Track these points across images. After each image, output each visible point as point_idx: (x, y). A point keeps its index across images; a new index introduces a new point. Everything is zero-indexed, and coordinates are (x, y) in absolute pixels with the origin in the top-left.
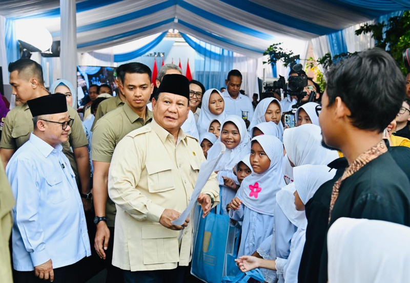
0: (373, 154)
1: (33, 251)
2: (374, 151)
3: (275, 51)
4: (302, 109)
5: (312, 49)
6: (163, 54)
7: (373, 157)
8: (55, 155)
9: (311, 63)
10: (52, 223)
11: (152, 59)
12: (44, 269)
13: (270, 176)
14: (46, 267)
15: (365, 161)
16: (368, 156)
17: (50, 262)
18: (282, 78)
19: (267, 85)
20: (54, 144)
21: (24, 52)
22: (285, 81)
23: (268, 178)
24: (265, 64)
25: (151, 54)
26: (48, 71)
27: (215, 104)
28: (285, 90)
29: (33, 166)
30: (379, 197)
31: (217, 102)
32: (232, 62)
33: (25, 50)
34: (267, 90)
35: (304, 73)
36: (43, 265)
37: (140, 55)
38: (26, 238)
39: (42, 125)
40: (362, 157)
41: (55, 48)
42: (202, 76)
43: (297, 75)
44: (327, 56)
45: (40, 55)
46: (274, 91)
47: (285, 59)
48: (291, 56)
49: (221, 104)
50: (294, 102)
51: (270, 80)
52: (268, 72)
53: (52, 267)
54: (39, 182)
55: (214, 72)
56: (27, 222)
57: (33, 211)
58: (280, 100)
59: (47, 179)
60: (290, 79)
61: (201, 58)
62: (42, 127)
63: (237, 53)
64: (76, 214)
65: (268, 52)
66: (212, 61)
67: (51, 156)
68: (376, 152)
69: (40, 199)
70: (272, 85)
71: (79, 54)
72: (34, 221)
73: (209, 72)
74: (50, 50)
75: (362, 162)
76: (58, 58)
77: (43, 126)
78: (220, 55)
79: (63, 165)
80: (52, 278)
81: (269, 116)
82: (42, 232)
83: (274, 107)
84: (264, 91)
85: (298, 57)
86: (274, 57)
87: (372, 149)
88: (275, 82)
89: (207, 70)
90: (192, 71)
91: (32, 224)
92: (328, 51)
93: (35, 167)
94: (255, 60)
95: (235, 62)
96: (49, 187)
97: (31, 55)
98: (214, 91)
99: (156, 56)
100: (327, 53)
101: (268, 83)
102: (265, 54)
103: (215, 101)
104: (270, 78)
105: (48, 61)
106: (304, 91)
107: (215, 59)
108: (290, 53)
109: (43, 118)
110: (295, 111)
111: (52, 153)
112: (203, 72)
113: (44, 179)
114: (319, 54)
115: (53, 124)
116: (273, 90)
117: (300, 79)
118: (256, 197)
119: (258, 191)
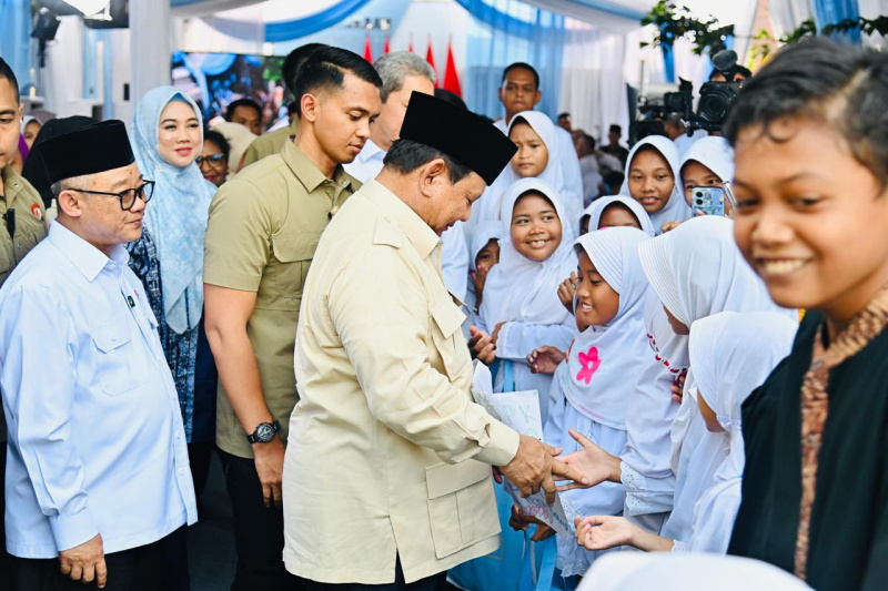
1: (57, 513)
3: (669, 15)
5: (766, 9)
6: (388, 21)
8: (111, 275)
9: (765, 47)
10: (106, 442)
11: (359, 33)
12: (84, 558)
14: (87, 554)
17: (98, 540)
18: (686, 86)
19: (647, 102)
20: (106, 248)
21: (41, 17)
24: (645, 48)
25: (357, 23)
26: (100, 64)
29: (59, 305)
31: (524, 147)
32: (562, 44)
33: (44, 10)
34: (648, 113)
36: (81, 549)
37: (331, 24)
38: (40, 481)
39: (72, 203)
41: (118, 7)
43: (722, 79)
44: (806, 27)
45: (82, 23)
46: (664, 118)
47: (697, 36)
48: (712, 28)
49: (534, 154)
51: (657, 88)
52: (653, 69)
53: (102, 551)
54: (77, 344)
56: (44, 443)
57: (59, 415)
59: (94, 336)
60: (706, 89)
61: (483, 32)
62: (74, 208)
63: (574, 18)
64: (162, 422)
65: (652, 17)
66: (512, 39)
67: (103, 276)
69: (76, 385)
70: (661, 103)
71: (178, 21)
72: (60, 440)
74: (107, 12)
76: (126, 32)
77: (76, 203)
78: (530, 25)
79: (130, 298)
80: (102, 579)
81: (635, 185)
82: (80, 467)
85: (729, 30)
86: (667, 30)
88: (667, 95)
90: (461, 66)
91: (56, 449)
92: (810, 13)
93: (64, 308)
94: (620, 39)
95: (569, 42)
96: (101, 355)
97: (58, 23)
98: (518, 121)
99: (370, 26)
100: (805, 19)
101: (650, 98)
102: (645, 22)
103: (519, 144)
104: (658, 83)
105: (100, 38)
107: (518, 34)
108: (711, 19)
109: (73, 186)
111: (106, 269)
112: (488, 68)
113: (88, 336)
114: (784, 23)
115: (98, 197)
116: (662, 114)
117: (731, 90)
118: (588, 381)
119: (594, 369)
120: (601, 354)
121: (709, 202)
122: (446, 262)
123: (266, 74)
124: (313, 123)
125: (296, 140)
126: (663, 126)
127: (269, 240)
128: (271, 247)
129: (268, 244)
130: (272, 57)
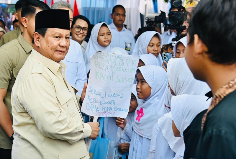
0: (230, 87)
2: (231, 85)
4: (180, 42)
7: (231, 90)
13: (152, 102)
15: (222, 95)
16: (226, 90)
18: (163, 13)
19: (148, 19)
22: (165, 15)
23: (150, 104)
27: (104, 36)
28: (165, 24)
30: (223, 132)
31: (106, 35)
34: (149, 24)
35: (184, 8)
40: (220, 91)
42: (88, 11)
43: (177, 10)
46: (155, 25)
49: (109, 37)
50: (174, 35)
51: (151, 15)
52: (150, 8)
55: (99, 8)
58: (161, 33)
60: (170, 14)
68: (233, 86)
70: (153, 20)
73: (95, 8)
75: (220, 96)
81: (151, 49)
83: (156, 41)
84: (145, 25)
87: (229, 83)
88: (156, 17)
89: (93, 6)
90: (79, 7)
98: (104, 25)
101: (149, 18)
103: (104, 34)
104: (151, 13)
106: (183, 25)
110: (174, 44)
112: (89, 8)
116: (154, 24)
117: (180, 14)
118: (139, 121)
119: (142, 116)
120: (144, 111)
121: (168, 58)
122: (78, 78)
123: (9, 10)
124: (27, 27)
125: (23, 34)
126: (155, 28)
127: (12, 71)
128: (13, 73)
129: (11, 72)
130: (11, 4)
